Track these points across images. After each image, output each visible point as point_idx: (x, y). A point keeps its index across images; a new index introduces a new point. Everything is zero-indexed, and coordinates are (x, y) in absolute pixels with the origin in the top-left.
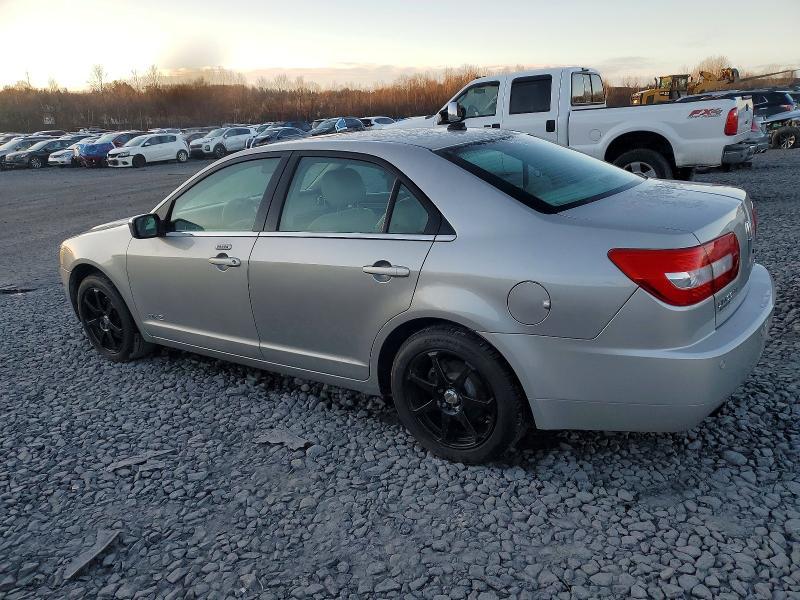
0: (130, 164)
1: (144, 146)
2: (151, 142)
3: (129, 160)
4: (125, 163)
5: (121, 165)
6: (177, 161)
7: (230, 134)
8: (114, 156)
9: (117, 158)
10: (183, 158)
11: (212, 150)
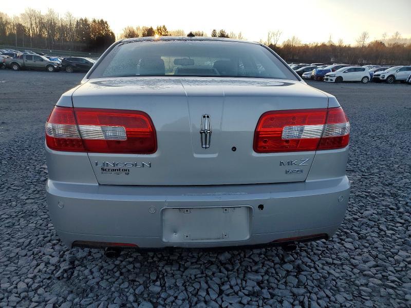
0: (334, 81)
1: (345, 72)
2: (350, 70)
3: (334, 79)
4: (331, 80)
5: (329, 81)
6: (361, 82)
7: (401, 70)
8: (328, 76)
9: (328, 77)
10: (365, 81)
11: (385, 78)
